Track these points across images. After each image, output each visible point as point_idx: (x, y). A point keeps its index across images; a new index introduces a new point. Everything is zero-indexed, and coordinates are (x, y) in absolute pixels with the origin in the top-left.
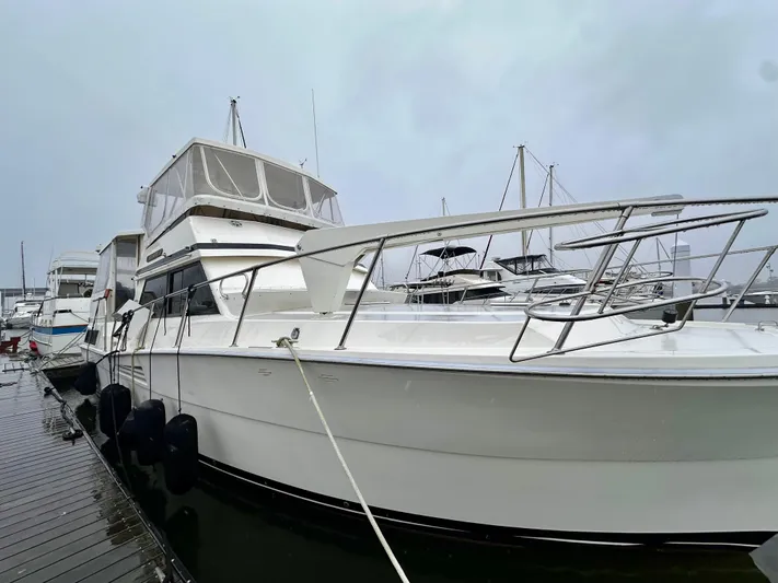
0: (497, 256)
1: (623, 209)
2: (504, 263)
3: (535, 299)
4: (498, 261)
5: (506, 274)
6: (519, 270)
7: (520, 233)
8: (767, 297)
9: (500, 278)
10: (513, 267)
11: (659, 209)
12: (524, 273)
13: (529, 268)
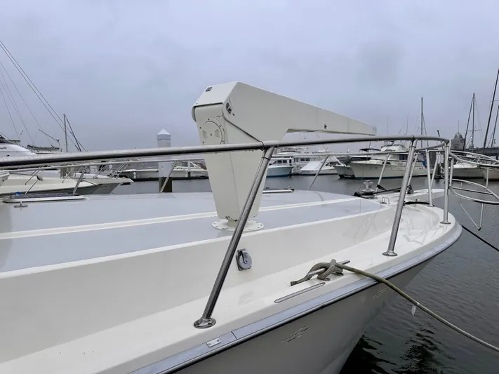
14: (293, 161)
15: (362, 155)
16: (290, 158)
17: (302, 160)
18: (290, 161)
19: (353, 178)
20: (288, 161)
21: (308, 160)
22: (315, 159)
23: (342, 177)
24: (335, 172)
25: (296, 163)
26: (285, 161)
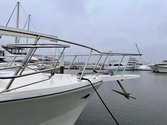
0: (4, 45)
1: (37, 36)
2: (6, 48)
3: (17, 64)
4: (3, 47)
5: (7, 53)
6: (13, 52)
7: (15, 37)
8: (78, 67)
9: (4, 55)
10: (10, 50)
11: (52, 39)
12: (15, 54)
13: (17, 52)
14: (135, 64)
15: (164, 63)
16: (134, 64)
17: (139, 64)
18: (134, 65)
19: (158, 72)
20: (133, 65)
21: (142, 64)
22: (144, 64)
23: (154, 72)
24: (151, 70)
25: (137, 66)
26: (132, 65)
